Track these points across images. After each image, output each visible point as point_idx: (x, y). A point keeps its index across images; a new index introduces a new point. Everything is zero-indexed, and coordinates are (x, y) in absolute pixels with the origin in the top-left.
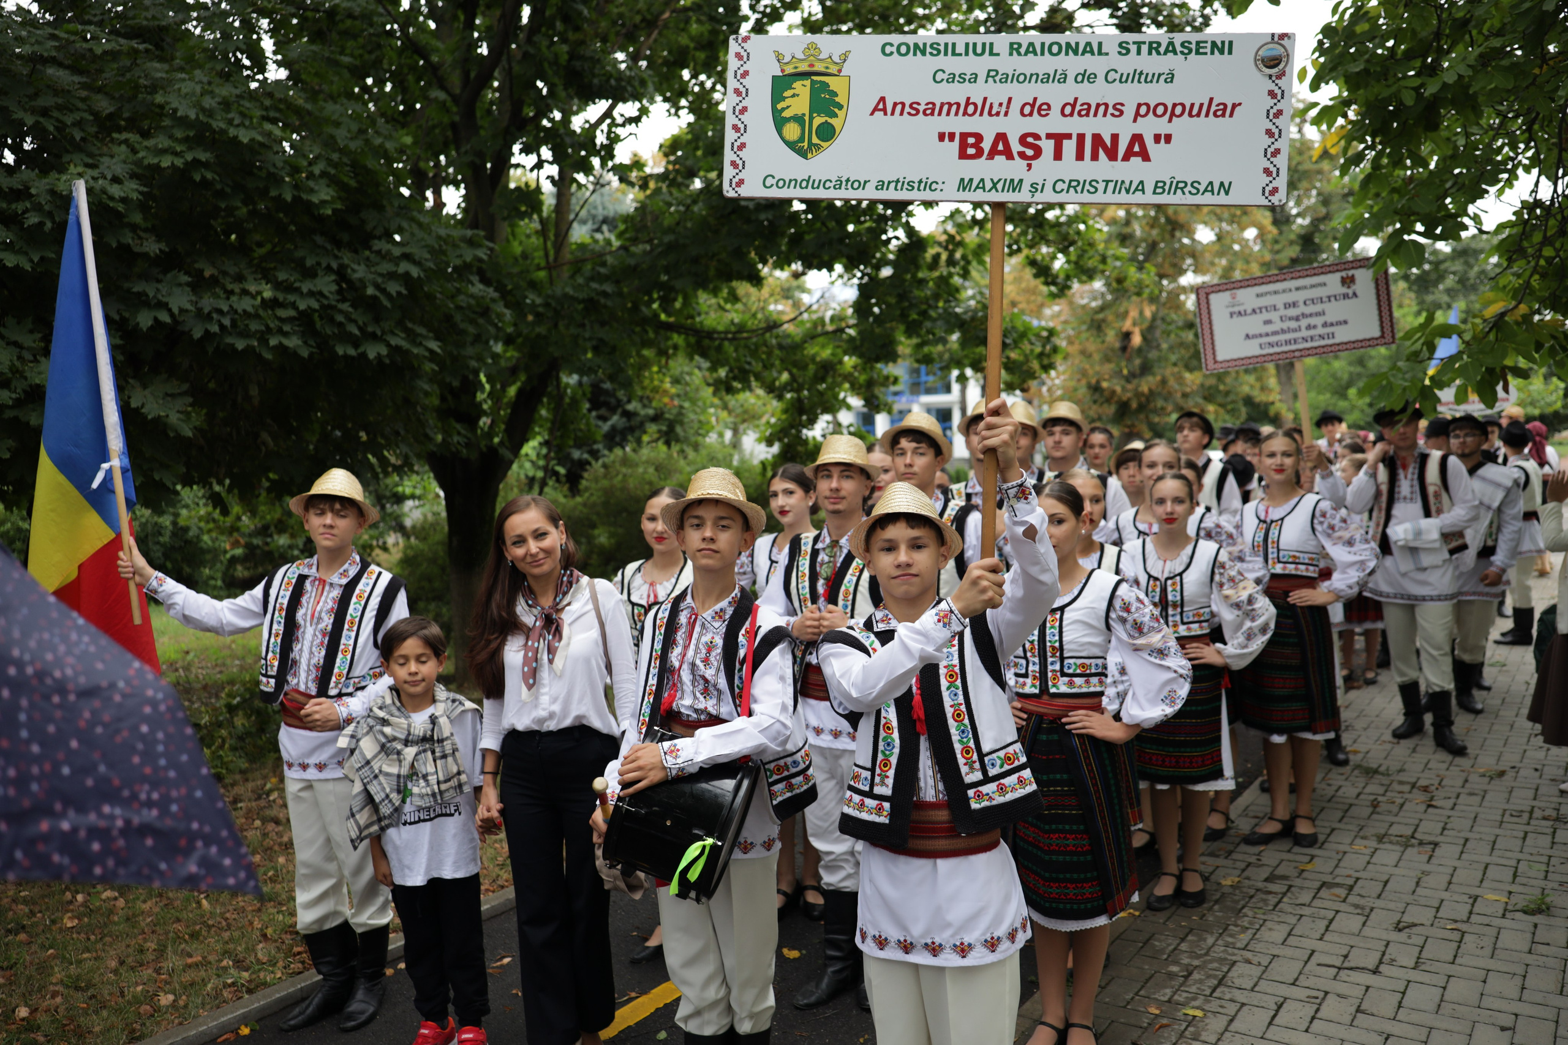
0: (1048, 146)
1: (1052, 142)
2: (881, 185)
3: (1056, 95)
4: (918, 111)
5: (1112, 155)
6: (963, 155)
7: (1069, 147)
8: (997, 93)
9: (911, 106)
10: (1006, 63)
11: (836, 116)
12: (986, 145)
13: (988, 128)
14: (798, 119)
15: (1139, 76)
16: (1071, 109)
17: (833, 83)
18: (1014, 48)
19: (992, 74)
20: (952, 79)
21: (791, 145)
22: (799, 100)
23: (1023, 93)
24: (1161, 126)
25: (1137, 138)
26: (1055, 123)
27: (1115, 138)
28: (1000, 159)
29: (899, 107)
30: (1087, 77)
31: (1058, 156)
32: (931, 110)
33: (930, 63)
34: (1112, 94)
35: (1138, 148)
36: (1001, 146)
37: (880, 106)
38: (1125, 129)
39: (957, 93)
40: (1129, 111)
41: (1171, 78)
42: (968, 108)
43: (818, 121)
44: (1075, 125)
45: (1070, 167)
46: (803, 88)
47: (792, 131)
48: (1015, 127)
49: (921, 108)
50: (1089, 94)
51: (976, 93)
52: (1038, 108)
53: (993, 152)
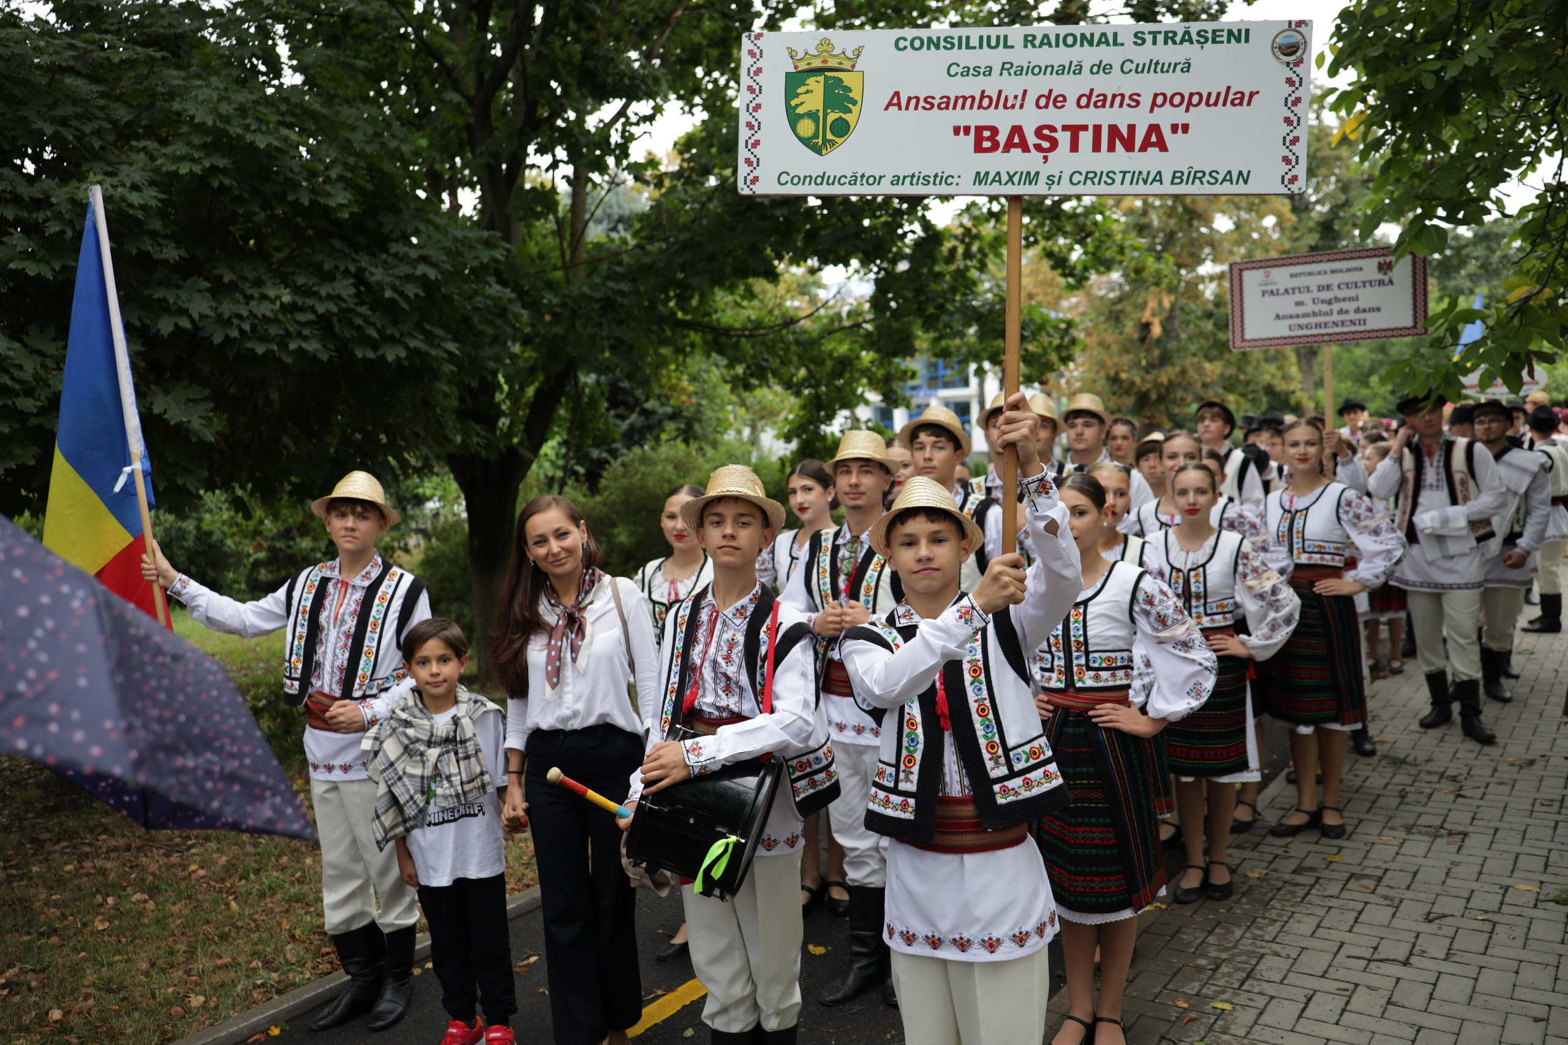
0: (1064, 138)
1: (1067, 135)
2: (896, 180)
3: (1071, 86)
4: (932, 105)
5: (1129, 146)
6: (978, 148)
7: (1086, 138)
8: (1012, 86)
9: (925, 100)
10: (1021, 56)
11: (850, 111)
12: (1002, 138)
13: (1003, 121)
14: (812, 115)
15: (1155, 66)
16: (1087, 100)
17: (847, 78)
18: (1029, 40)
19: (1006, 67)
20: (966, 72)
21: (805, 141)
22: (813, 97)
23: (1038, 86)
24: (1178, 115)
25: (1154, 128)
26: (1071, 115)
27: (1132, 128)
28: (1016, 152)
29: (913, 102)
30: (1101, 68)
31: (1074, 147)
32: (946, 103)
33: (944, 57)
34: (1128, 84)
35: (1155, 139)
36: (1017, 139)
37: (895, 101)
38: (1142, 119)
39: (972, 86)
40: (1146, 101)
41: (1187, 67)
42: (983, 101)
43: (832, 117)
44: (1091, 117)
45: (1087, 159)
46: (816, 84)
47: (806, 127)
48: (1030, 119)
49: (936, 102)
50: (1105, 85)
51: (991, 86)
52: (1053, 100)
53: (1009, 145)
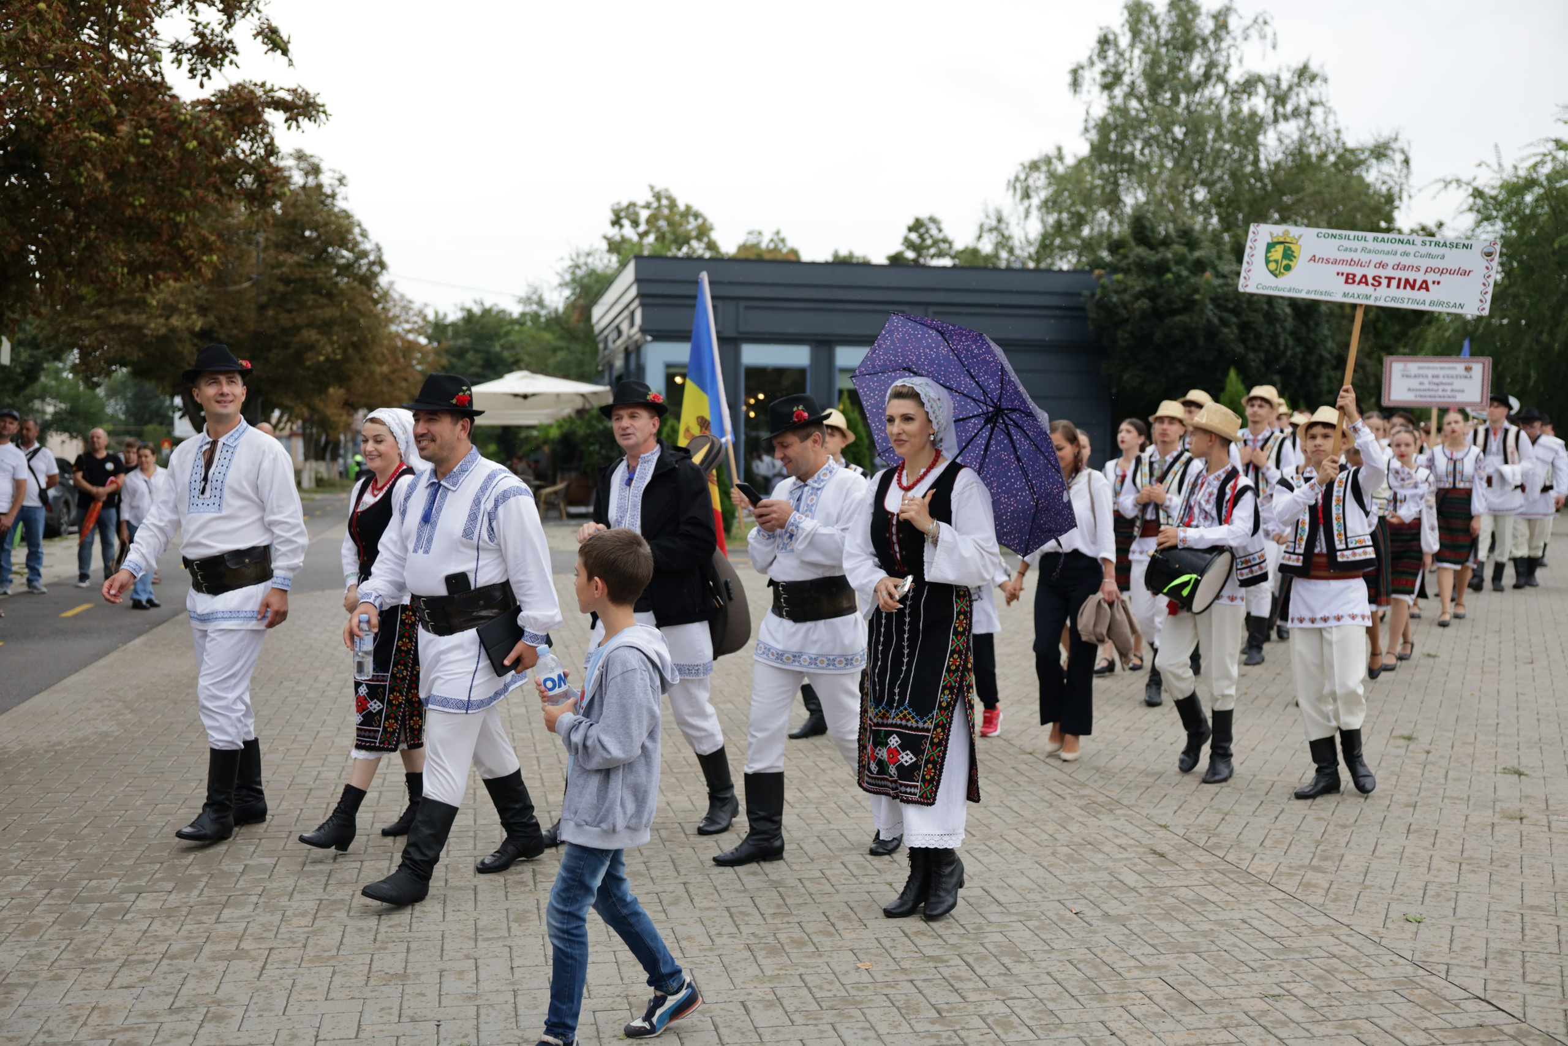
0: (1385, 282)
3: (1391, 260)
4: (1329, 262)
5: (1413, 287)
6: (1346, 282)
7: (1394, 283)
8: (1365, 257)
9: (1326, 260)
10: (1371, 245)
11: (1293, 261)
12: (1357, 279)
13: (1359, 272)
14: (1276, 261)
15: (1429, 255)
16: (1398, 267)
17: (1293, 247)
18: (1375, 239)
19: (1364, 249)
20: (1346, 250)
21: (1272, 272)
22: (1278, 253)
23: (1376, 258)
24: (1436, 277)
25: (1425, 282)
26: (1389, 272)
27: (1415, 281)
28: (1363, 285)
29: (1321, 260)
30: (1405, 254)
31: (1389, 286)
32: (1335, 262)
33: (1337, 242)
34: (1416, 262)
35: (1425, 286)
36: (1364, 280)
37: (1313, 259)
38: (1420, 277)
39: (1348, 256)
40: (1423, 270)
41: (1443, 257)
42: (1352, 262)
43: (1285, 262)
44: (1397, 274)
45: (1393, 291)
46: (1279, 250)
47: (1272, 266)
48: (1371, 273)
50: (1406, 261)
51: (1356, 257)
52: (1382, 265)
53: (1360, 282)
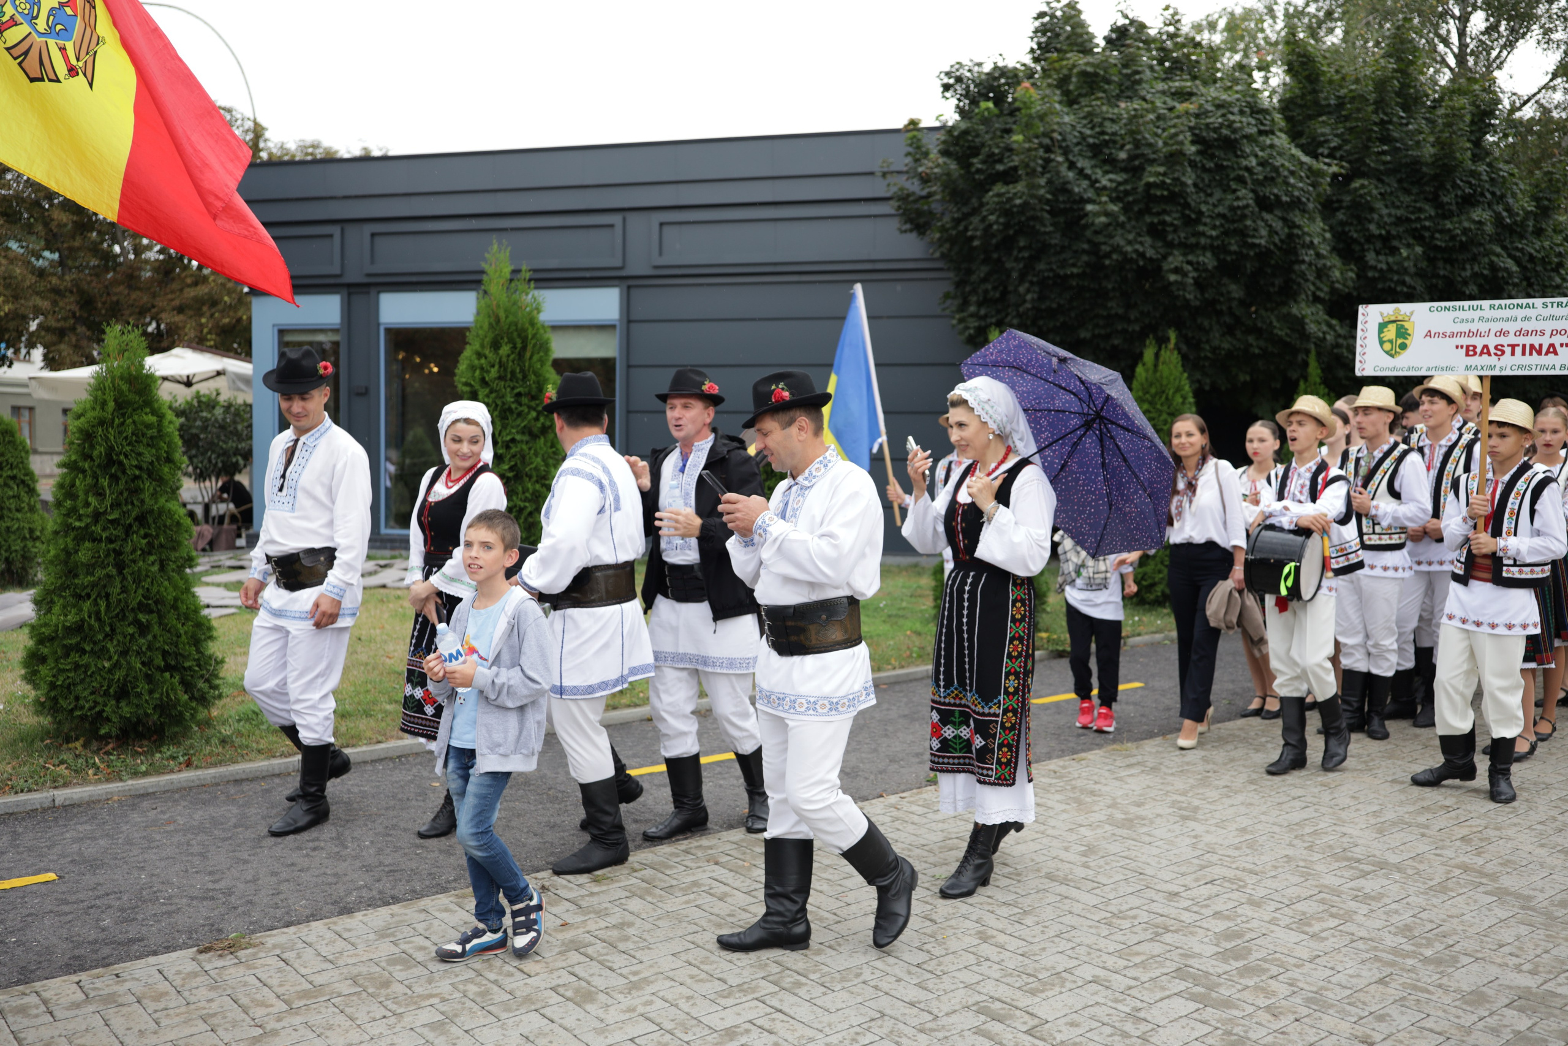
1: (1510, 348)
2: (1428, 369)
3: (1512, 327)
5: (1539, 353)
6: (1467, 355)
7: (1518, 350)
8: (1483, 327)
9: (1442, 334)
10: (1488, 314)
11: (1408, 339)
12: (1478, 350)
13: (1479, 343)
14: (1391, 341)
15: (1553, 317)
16: (1519, 333)
17: (1406, 325)
18: (1492, 307)
20: (1462, 321)
21: (1387, 352)
22: (1391, 332)
23: (1496, 327)
25: (1552, 345)
26: (1512, 340)
27: (1541, 346)
28: (1485, 356)
29: (1437, 335)
30: (1526, 320)
31: (1513, 354)
32: (1452, 335)
33: (1452, 314)
34: (1539, 326)
35: (1552, 350)
36: (1486, 351)
37: (1429, 334)
38: (1546, 341)
39: (1465, 328)
40: (1548, 333)
42: (1470, 334)
43: (1400, 341)
44: (1521, 340)
45: (1519, 359)
46: (1392, 328)
47: (1387, 346)
48: (1492, 342)
49: (1448, 335)
50: (1528, 326)
51: (1474, 328)
53: (1482, 353)
